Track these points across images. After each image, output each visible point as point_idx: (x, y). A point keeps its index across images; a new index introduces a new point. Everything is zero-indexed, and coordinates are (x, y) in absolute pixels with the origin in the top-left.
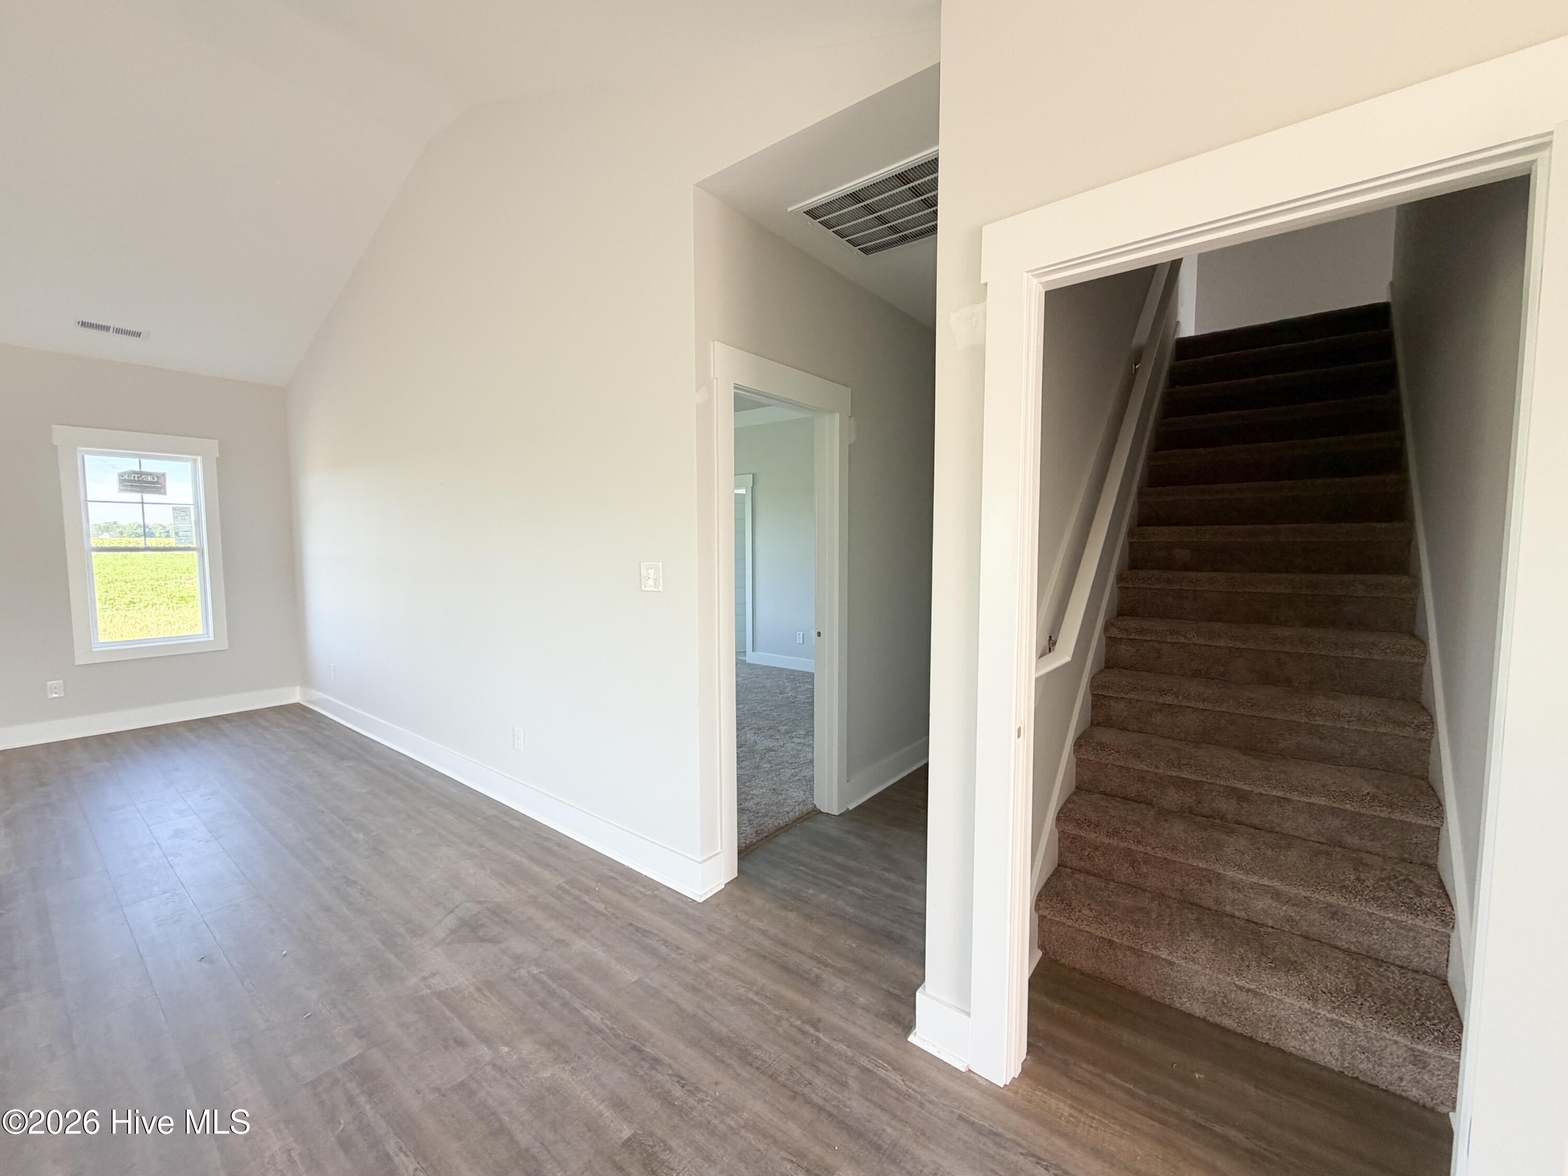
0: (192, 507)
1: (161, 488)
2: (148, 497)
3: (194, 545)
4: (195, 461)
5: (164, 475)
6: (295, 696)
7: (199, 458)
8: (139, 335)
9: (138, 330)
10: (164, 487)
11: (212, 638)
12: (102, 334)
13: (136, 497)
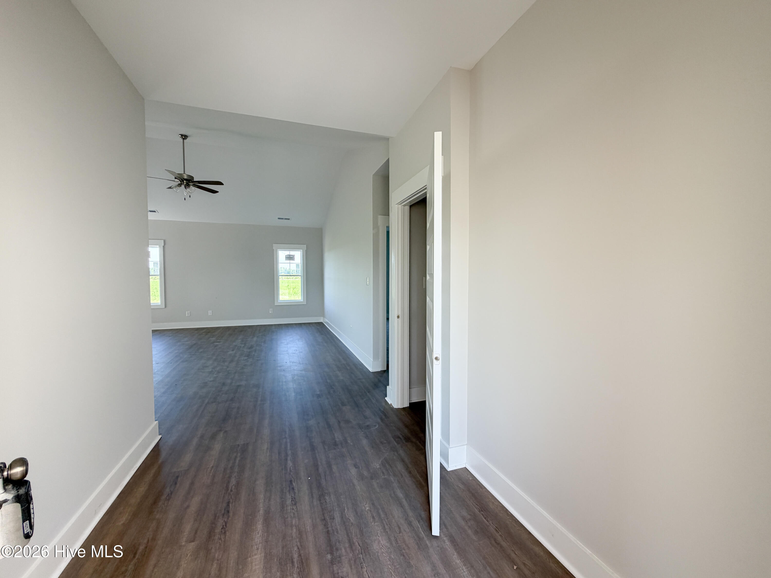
0: (300, 264)
1: (293, 259)
2: (291, 261)
3: (300, 275)
4: (301, 251)
5: (294, 255)
6: (321, 320)
7: (302, 250)
8: (289, 219)
9: (289, 218)
10: (294, 259)
11: (303, 301)
12: (282, 220)
13: (288, 261)
